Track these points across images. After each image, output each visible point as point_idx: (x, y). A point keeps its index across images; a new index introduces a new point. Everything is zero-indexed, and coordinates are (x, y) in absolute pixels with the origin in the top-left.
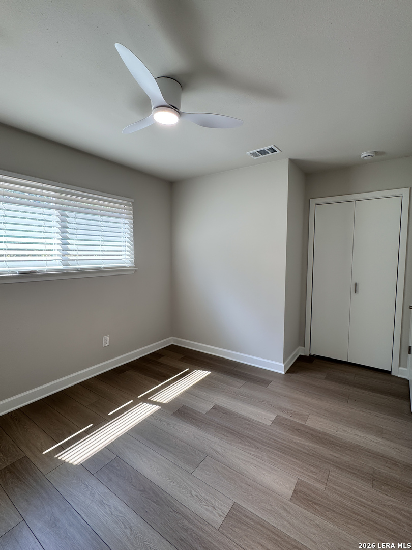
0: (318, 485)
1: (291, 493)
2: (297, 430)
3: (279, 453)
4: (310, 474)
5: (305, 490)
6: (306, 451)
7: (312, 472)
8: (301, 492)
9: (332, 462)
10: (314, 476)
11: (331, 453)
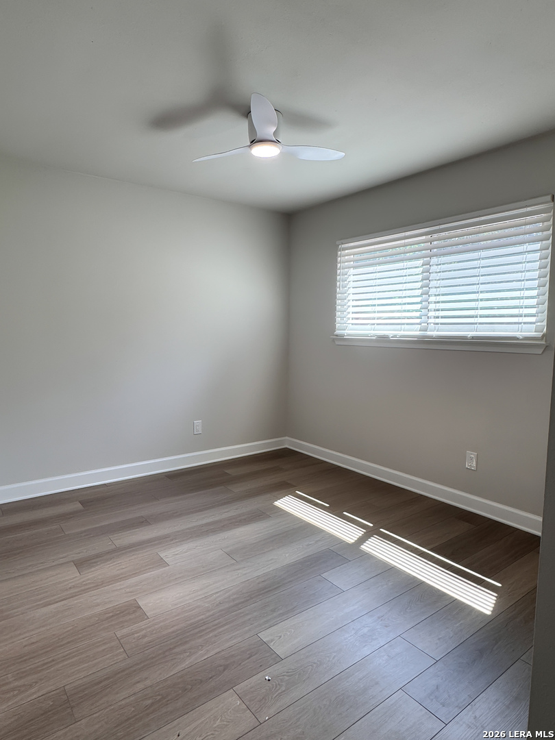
0: (125, 631)
1: (141, 603)
2: (226, 667)
3: (196, 619)
4: (144, 631)
5: (132, 616)
6: (177, 650)
7: (144, 636)
8: (134, 612)
9: (135, 671)
10: (138, 634)
11: (148, 683)
